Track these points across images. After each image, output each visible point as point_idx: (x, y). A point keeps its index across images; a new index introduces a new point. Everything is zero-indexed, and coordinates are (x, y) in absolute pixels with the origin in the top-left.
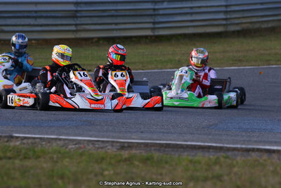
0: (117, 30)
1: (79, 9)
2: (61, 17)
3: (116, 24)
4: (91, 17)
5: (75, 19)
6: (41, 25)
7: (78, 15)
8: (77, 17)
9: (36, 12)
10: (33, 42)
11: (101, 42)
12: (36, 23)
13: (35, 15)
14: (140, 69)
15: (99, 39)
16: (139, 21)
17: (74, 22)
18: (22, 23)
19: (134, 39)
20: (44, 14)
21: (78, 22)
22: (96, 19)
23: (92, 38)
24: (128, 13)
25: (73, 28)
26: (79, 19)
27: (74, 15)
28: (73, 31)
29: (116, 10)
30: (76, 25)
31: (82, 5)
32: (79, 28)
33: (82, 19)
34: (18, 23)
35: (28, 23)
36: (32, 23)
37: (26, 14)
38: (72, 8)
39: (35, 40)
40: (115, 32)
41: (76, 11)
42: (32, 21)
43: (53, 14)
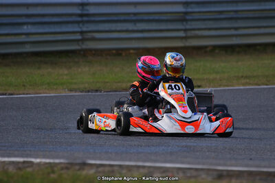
0: (236, 36)
1: (190, 10)
2: (167, 21)
3: (236, 29)
4: (204, 20)
5: (185, 23)
6: (142, 31)
7: (188, 17)
8: (186, 20)
9: (135, 14)
10: (132, 51)
11: (217, 51)
12: (135, 28)
13: (134, 18)
14: (263, 84)
15: (215, 47)
16: (265, 24)
17: (183, 27)
18: (118, 29)
19: (258, 47)
20: (146, 18)
21: (188, 27)
22: (211, 22)
23: (206, 47)
24: (250, 15)
25: (182, 34)
26: (189, 23)
27: (183, 18)
28: (181, 38)
29: (236, 12)
30: (185, 30)
31: (193, 5)
32: (189, 33)
33: (193, 23)
34: (113, 29)
35: (124, 28)
36: (130, 28)
37: (122, 18)
38: (180, 9)
39: (134, 49)
40: (234, 39)
41: (186, 13)
42: (130, 26)
43: (157, 17)
